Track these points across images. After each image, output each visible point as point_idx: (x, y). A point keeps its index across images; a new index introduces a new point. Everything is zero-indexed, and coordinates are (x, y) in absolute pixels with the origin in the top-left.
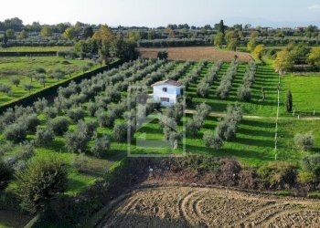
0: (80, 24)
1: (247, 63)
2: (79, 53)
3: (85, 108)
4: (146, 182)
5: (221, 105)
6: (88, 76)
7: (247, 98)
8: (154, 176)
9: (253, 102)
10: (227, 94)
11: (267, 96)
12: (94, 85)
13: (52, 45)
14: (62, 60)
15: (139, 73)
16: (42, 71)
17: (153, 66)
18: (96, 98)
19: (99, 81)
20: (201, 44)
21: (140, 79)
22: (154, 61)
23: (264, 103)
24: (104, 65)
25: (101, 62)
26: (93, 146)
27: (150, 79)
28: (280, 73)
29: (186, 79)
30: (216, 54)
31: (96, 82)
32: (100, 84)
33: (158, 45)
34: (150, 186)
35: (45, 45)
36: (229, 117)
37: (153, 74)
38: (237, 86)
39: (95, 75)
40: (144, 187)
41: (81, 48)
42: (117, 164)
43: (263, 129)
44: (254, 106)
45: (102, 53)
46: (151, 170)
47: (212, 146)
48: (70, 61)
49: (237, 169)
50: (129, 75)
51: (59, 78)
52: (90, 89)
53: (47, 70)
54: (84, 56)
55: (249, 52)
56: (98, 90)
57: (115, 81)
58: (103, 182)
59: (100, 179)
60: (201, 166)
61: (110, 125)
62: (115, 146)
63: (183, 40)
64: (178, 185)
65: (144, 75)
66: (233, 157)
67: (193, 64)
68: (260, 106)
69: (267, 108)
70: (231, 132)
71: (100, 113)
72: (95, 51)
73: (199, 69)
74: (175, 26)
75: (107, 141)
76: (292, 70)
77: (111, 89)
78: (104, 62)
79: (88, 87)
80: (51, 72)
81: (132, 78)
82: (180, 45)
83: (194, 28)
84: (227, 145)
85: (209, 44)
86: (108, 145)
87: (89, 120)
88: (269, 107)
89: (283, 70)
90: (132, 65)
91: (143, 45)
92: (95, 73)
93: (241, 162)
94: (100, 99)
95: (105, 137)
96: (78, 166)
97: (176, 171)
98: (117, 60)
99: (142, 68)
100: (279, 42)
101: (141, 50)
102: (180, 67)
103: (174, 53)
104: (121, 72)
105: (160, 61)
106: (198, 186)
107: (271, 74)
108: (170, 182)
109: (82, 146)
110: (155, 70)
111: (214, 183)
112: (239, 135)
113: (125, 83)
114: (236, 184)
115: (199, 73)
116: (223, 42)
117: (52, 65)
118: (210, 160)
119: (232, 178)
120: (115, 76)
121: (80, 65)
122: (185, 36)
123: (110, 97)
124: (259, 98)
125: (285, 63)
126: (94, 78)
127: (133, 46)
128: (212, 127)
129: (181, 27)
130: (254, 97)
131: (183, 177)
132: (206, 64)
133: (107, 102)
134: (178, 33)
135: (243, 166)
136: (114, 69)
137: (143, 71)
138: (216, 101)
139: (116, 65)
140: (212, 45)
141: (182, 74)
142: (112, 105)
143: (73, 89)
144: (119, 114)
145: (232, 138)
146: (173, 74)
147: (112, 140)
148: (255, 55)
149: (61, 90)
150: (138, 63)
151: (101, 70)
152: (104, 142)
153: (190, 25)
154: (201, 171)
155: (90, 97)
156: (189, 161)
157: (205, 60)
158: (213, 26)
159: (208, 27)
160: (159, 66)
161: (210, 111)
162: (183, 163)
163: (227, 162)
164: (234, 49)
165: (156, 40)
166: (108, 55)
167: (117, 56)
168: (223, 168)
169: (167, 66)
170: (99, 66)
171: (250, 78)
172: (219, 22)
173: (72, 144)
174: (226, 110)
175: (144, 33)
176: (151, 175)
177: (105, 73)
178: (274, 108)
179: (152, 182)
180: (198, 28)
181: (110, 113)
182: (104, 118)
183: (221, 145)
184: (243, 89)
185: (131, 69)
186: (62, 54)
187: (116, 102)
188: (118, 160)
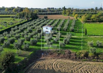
0: (18, 7)
1: (73, 20)
2: (18, 17)
3: (20, 35)
4: (41, 58)
5: (65, 33)
6: (21, 24)
7: (73, 31)
8: (44, 56)
9: (75, 32)
10: (66, 30)
11: (79, 30)
12: (23, 27)
13: (9, 14)
14: (12, 19)
15: (38, 23)
16: (5, 23)
17: (43, 21)
18: (24, 31)
19: (25, 26)
20: (58, 14)
21: (38, 25)
22: (43, 19)
23: (78, 32)
24: (27, 20)
25: (25, 20)
26: (23, 47)
27: (42, 25)
28: (83, 23)
29: (53, 25)
30: (63, 17)
31: (24, 26)
32: (25, 27)
33: (44, 14)
34: (43, 59)
35: (6, 14)
36: (67, 37)
37: (43, 23)
38: (69, 27)
39: (24, 24)
40: (40, 60)
41: (19, 15)
42: (31, 53)
43: (78, 40)
44: (75, 33)
45: (26, 17)
46: (43, 54)
47: (62, 46)
48: (15, 19)
49: (70, 53)
50: (35, 24)
51: (12, 25)
52: (22, 28)
53: (7, 22)
54: (20, 18)
55: (73, 16)
56: (25, 29)
57: (30, 26)
58: (27, 59)
59: (26, 58)
60: (59, 52)
61: (29, 40)
62: (31, 47)
63: (52, 12)
64: (51, 59)
65: (40, 24)
66: (69, 49)
67: (56, 20)
68: (77, 33)
69: (79, 34)
70: (68, 41)
71: (26, 36)
72: (24, 16)
73: (58, 22)
74: (50, 8)
75: (28, 45)
76: (86, 22)
77: (29, 28)
78: (27, 19)
79: (21, 28)
80: (9, 23)
81: (36, 25)
82: (51, 14)
83: (56, 9)
84: (67, 46)
85: (61, 14)
86: (28, 47)
87: (22, 38)
88: (80, 33)
89: (84, 22)
90: (36, 21)
91: (39, 14)
92: (24, 23)
93: (71, 51)
94: (25, 32)
95: (27, 44)
96: (18, 54)
97: (51, 54)
98: (31, 19)
99: (39, 21)
100: (82, 13)
101: (39, 16)
102: (52, 21)
103: (49, 17)
104: (32, 23)
105: (45, 19)
106: (58, 59)
107: (80, 23)
108: (49, 58)
109: (19, 47)
110: (44, 22)
111: (63, 58)
112: (71, 42)
113: (34, 26)
114: (70, 58)
115: (58, 23)
116: (65, 13)
117: (9, 21)
118: (62, 50)
119: (68, 56)
120: (30, 24)
121: (19, 21)
122: (53, 11)
123: (29, 31)
124: (76, 31)
125: (84, 20)
126: (23, 25)
127: (36, 14)
128: (62, 40)
129: (52, 8)
130: (75, 30)
131: (53, 56)
132: (60, 20)
133: (28, 33)
134: (51, 10)
135: (72, 52)
136: (30, 22)
137: (40, 23)
138: (63, 32)
139: (31, 21)
140: (62, 14)
141: (52, 23)
142: (30, 33)
143: (16, 29)
144: (32, 36)
145: (68, 43)
146: (49, 23)
147: (29, 45)
148: (75, 17)
149: (12, 29)
150: (38, 20)
151: (26, 22)
152: (27, 45)
154: (59, 54)
155: (22, 31)
156: (55, 51)
157: (59, 19)
158: (62, 8)
159: (60, 8)
160: (45, 21)
161: (61, 35)
162: (53, 52)
163: (67, 51)
164: (68, 15)
165: (44, 13)
166: (28, 17)
167: (31, 18)
168: (66, 53)
169: (47, 21)
170: (25, 21)
171: (74, 24)
172: (64, 7)
173: (16, 46)
174: (66, 35)
175: (40, 10)
176: (43, 56)
177: (27, 23)
178: (81, 34)
179: (43, 58)
180: (57, 9)
181: (29, 36)
182: (27, 38)
183: (65, 46)
184: (71, 28)
185: (36, 22)
186: (13, 17)
187: (31, 32)
188: (32, 51)
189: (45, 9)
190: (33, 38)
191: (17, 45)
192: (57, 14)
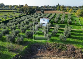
2: (18, 11)
4: (37, 55)
6: (20, 17)
8: (41, 52)
9: (72, 25)
13: (11, 10)
14: (13, 13)
15: (35, 16)
16: (6, 16)
17: (40, 15)
18: (21, 23)
22: (40, 13)
23: (76, 25)
24: (25, 14)
25: (24, 14)
26: (17, 39)
27: (39, 18)
28: (78, 17)
29: (50, 18)
30: (58, 12)
31: (22, 18)
33: (41, 10)
34: (39, 57)
35: (9, 10)
37: (40, 16)
39: (22, 17)
40: (36, 57)
42: (26, 47)
43: (79, 33)
44: (73, 26)
45: (25, 11)
46: (39, 49)
48: (15, 14)
49: (74, 49)
50: (32, 17)
53: (8, 16)
54: (20, 12)
55: (67, 12)
57: (28, 18)
59: (18, 54)
60: (59, 48)
61: (24, 32)
62: (26, 40)
63: (48, 9)
64: (50, 56)
65: (37, 17)
66: (71, 44)
67: (52, 14)
68: (75, 26)
70: (69, 34)
71: (21, 28)
72: (23, 11)
76: (81, 16)
77: (26, 20)
78: (25, 13)
79: (19, 20)
83: (51, 6)
84: (68, 39)
86: (22, 39)
87: (17, 30)
88: (78, 26)
90: (33, 15)
91: (37, 10)
93: (75, 46)
95: (22, 36)
97: (49, 50)
98: (29, 13)
100: (75, 9)
102: (48, 15)
103: (46, 12)
104: (30, 16)
105: (42, 13)
106: (59, 57)
107: (75, 17)
108: (47, 55)
110: (41, 15)
111: (65, 55)
113: (31, 19)
114: (74, 56)
115: (54, 16)
118: (63, 45)
119: (72, 53)
123: (26, 23)
125: (79, 14)
127: (34, 9)
129: (47, 6)
131: (52, 52)
132: (55, 14)
134: (46, 7)
135: (76, 48)
136: (28, 15)
137: (37, 16)
138: (60, 24)
140: (56, 10)
142: (26, 25)
145: (69, 37)
146: (46, 16)
147: (24, 37)
148: (69, 13)
150: (35, 14)
151: (24, 16)
153: (50, 6)
154: (59, 50)
156: (54, 46)
158: (56, 6)
159: (54, 6)
160: (42, 15)
162: (52, 46)
163: (69, 47)
164: (63, 11)
167: (29, 12)
168: (68, 49)
169: (44, 15)
172: (58, 5)
175: (37, 7)
176: (39, 51)
178: (80, 26)
179: (40, 54)
180: (52, 7)
188: (26, 45)
189: (42, 6)
190: (29, 29)
191: (9, 37)
192: (52, 10)
